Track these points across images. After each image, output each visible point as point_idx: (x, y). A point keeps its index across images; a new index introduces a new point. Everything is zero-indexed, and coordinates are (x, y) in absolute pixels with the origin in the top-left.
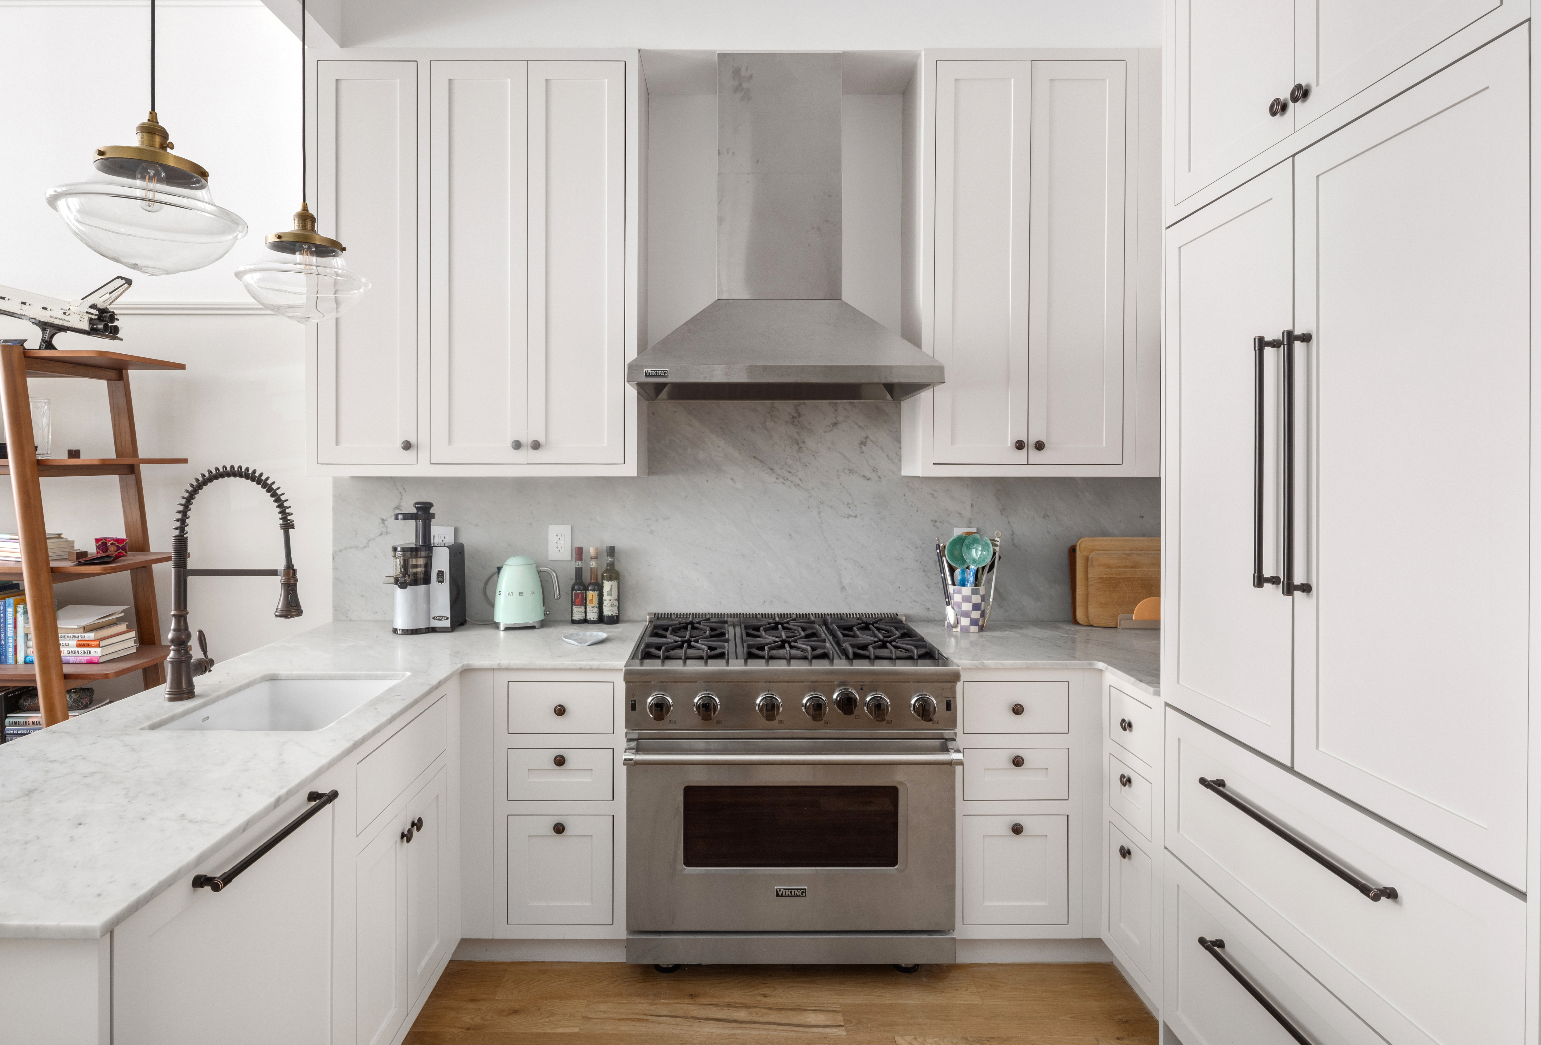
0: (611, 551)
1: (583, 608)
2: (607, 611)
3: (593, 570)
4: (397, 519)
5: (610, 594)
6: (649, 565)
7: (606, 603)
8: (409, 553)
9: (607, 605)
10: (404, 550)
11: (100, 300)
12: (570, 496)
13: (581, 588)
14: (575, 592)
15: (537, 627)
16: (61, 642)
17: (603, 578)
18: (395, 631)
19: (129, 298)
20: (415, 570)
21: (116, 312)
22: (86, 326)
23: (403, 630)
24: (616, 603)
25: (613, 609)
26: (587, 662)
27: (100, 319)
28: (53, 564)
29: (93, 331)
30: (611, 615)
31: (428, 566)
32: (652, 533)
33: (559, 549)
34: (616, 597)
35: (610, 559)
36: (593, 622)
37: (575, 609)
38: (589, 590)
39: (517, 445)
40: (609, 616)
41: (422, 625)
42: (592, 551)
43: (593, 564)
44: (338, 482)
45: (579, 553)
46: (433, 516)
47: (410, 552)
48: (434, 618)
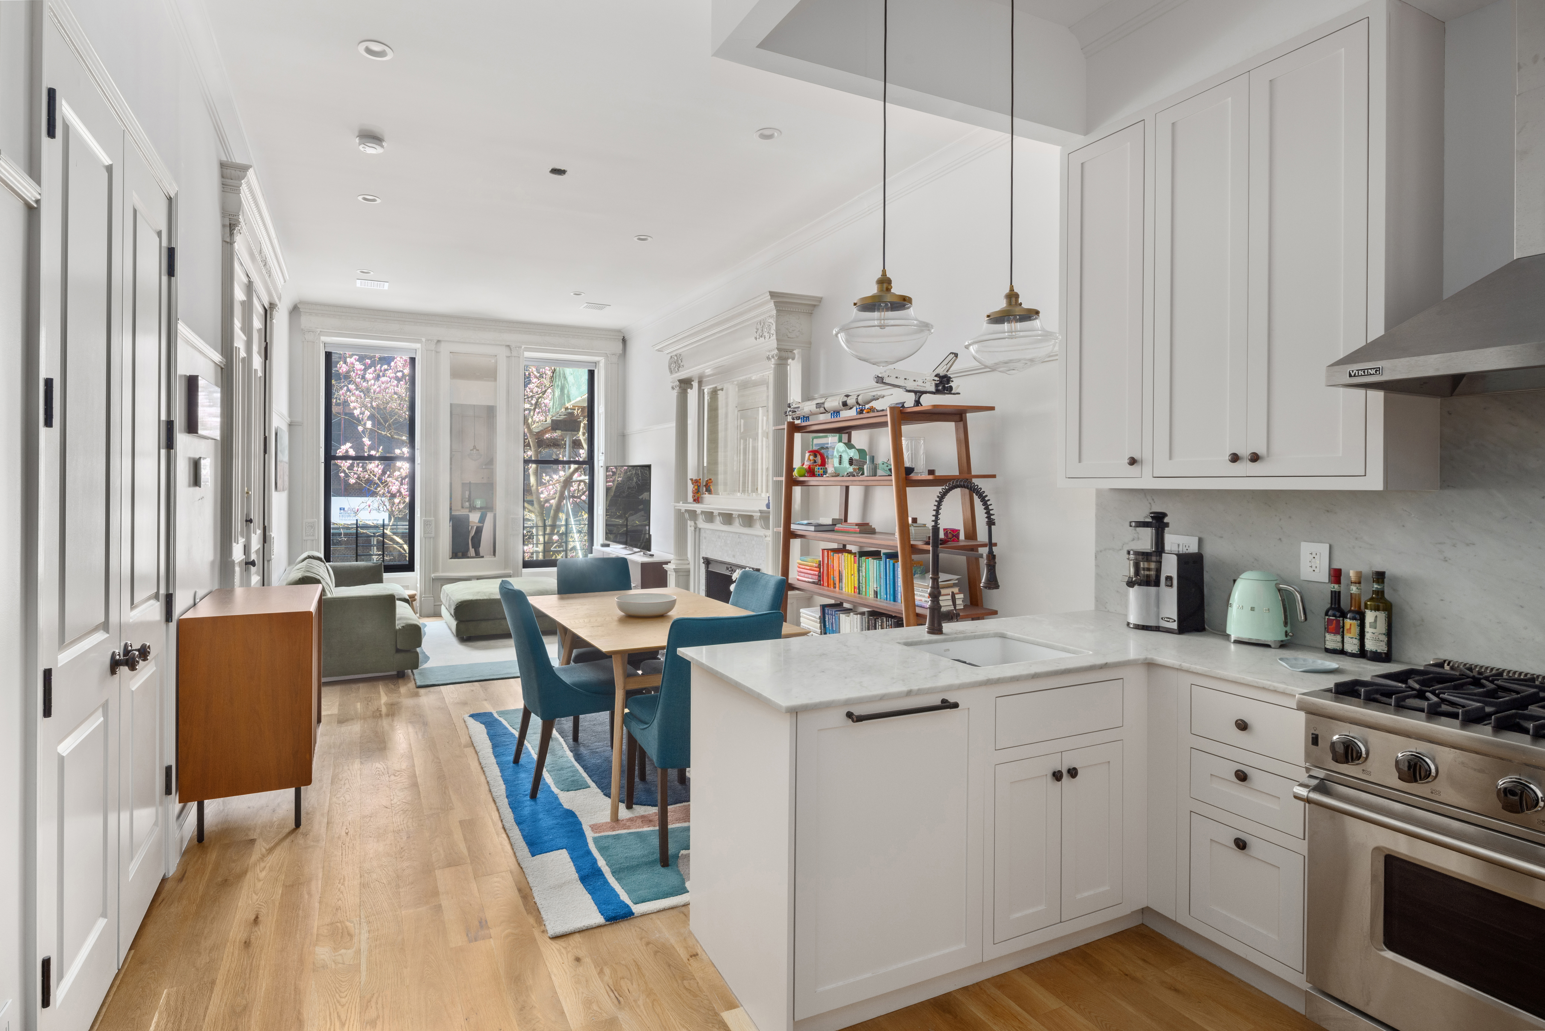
0: (1380, 577)
1: (1339, 638)
2: (1370, 646)
3: (1354, 596)
4: (1131, 526)
5: (1374, 625)
6: (1442, 600)
7: (1368, 636)
8: (1141, 557)
9: (1369, 638)
10: (1137, 553)
11: (941, 371)
12: (1328, 511)
13: (1338, 614)
14: (1327, 617)
15: (1273, 646)
16: (915, 592)
17: (1366, 607)
18: (1128, 624)
19: (957, 366)
20: (1147, 573)
21: (951, 376)
22: (933, 389)
23: (1135, 625)
24: (1384, 638)
25: (1378, 644)
26: (1286, 686)
27: (941, 382)
28: (912, 542)
29: (937, 392)
30: (1374, 650)
31: (1158, 571)
32: (1446, 561)
33: (1314, 568)
34: (1384, 631)
35: (1376, 586)
36: (1353, 655)
37: (1329, 637)
38: (1347, 618)
39: (1235, 458)
40: (1371, 652)
41: (1152, 623)
42: (1352, 574)
43: (1354, 589)
44: (1099, 493)
45: (1336, 575)
46: (1167, 525)
47: (1143, 556)
48: (1162, 619)
